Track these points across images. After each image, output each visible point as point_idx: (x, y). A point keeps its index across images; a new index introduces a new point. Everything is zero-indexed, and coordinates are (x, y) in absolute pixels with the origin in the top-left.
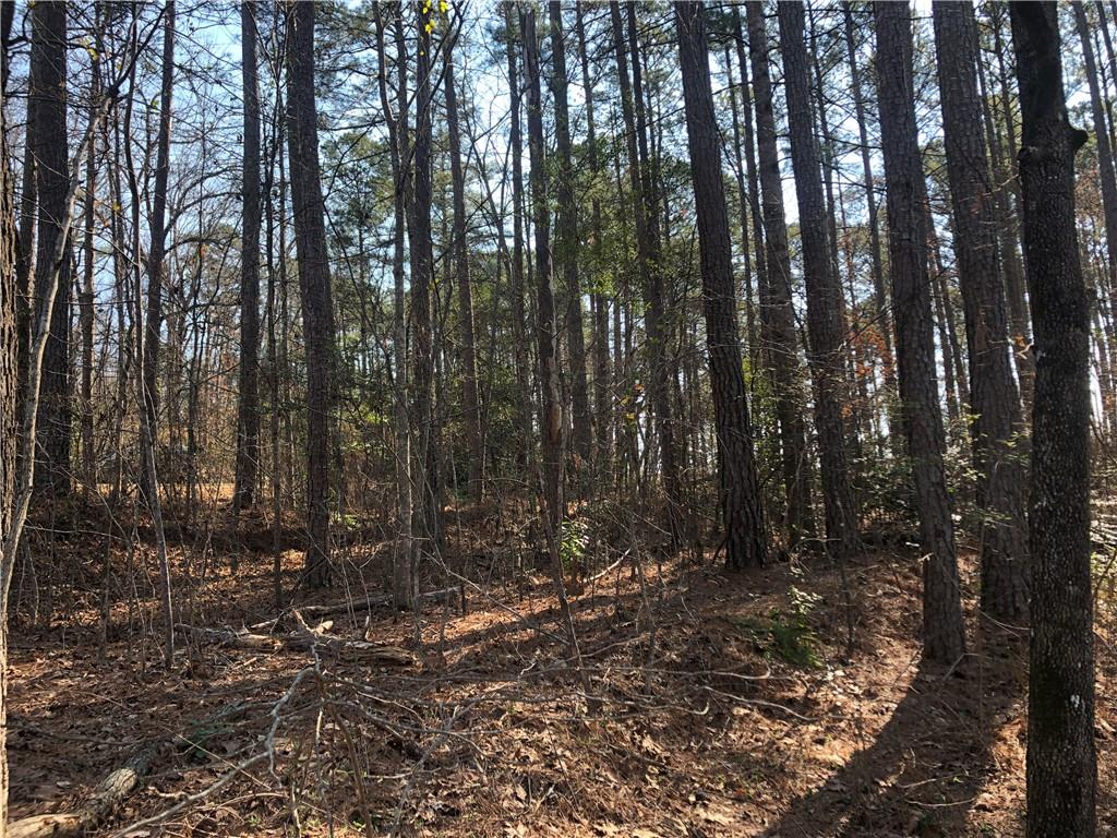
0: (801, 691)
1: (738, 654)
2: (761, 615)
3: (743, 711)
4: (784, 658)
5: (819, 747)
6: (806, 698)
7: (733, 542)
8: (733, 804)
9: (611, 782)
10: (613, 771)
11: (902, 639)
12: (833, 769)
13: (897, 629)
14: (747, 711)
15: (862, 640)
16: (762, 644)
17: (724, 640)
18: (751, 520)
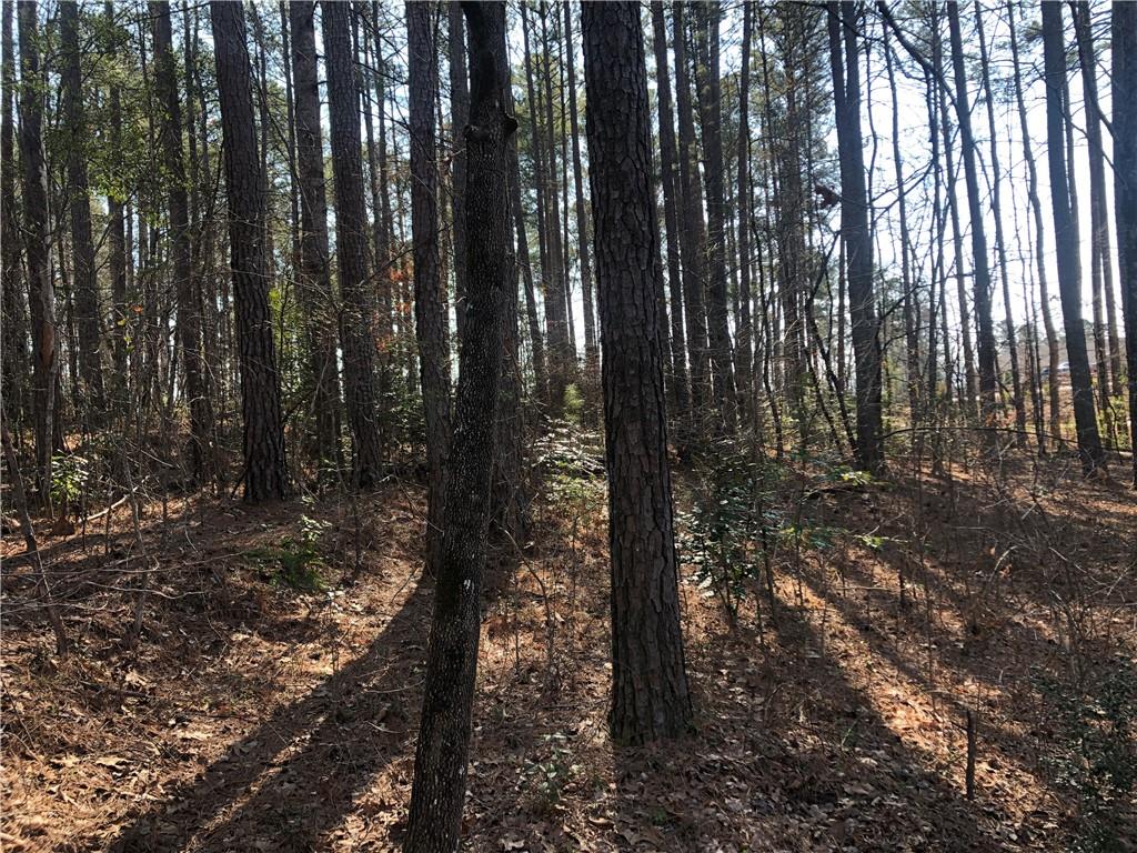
0: (304, 613)
1: (241, 583)
2: (271, 544)
3: (241, 637)
4: (291, 584)
5: (314, 661)
6: (308, 619)
7: (253, 474)
8: (215, 721)
9: (76, 716)
10: (82, 707)
11: (409, 559)
12: (322, 679)
13: (406, 551)
14: (246, 636)
15: (370, 563)
16: (268, 572)
17: (228, 569)
18: (273, 452)
